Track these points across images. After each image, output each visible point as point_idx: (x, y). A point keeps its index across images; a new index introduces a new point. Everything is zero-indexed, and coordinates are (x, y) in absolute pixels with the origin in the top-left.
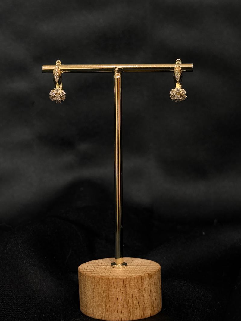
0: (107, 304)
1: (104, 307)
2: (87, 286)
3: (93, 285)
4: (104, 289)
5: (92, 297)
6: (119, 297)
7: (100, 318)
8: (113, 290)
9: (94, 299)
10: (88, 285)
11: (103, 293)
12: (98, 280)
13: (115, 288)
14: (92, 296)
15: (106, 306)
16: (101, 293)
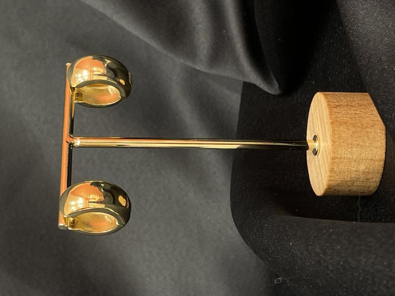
0: (365, 127)
1: (369, 130)
2: (346, 156)
3: (342, 144)
4: (345, 129)
5: (359, 147)
6: (353, 112)
7: (384, 137)
8: (345, 118)
9: (362, 144)
10: (345, 154)
11: (352, 131)
12: (336, 136)
13: (343, 115)
14: (357, 148)
15: (367, 127)
16: (352, 133)
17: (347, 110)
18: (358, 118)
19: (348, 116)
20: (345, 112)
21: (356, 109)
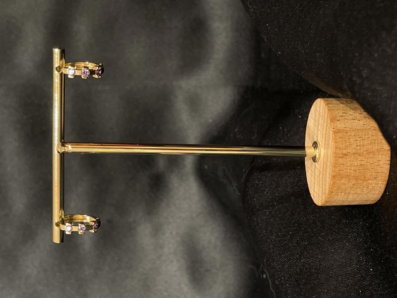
0: (366, 179)
3: (340, 193)
4: (347, 182)
5: (356, 195)
6: (359, 163)
7: (383, 187)
8: (349, 170)
9: (359, 192)
10: (340, 199)
11: (352, 183)
12: (335, 188)
13: (347, 168)
17: (353, 161)
18: (362, 171)
19: (353, 168)
20: (351, 163)
21: (363, 159)
